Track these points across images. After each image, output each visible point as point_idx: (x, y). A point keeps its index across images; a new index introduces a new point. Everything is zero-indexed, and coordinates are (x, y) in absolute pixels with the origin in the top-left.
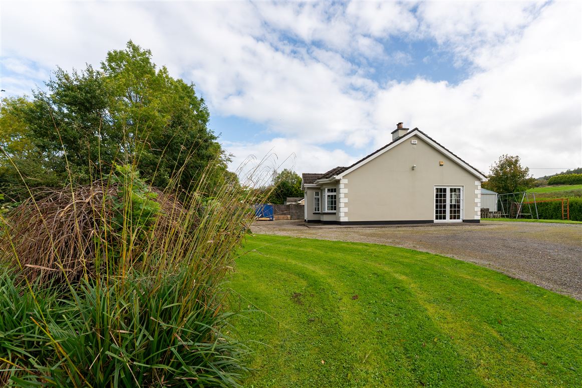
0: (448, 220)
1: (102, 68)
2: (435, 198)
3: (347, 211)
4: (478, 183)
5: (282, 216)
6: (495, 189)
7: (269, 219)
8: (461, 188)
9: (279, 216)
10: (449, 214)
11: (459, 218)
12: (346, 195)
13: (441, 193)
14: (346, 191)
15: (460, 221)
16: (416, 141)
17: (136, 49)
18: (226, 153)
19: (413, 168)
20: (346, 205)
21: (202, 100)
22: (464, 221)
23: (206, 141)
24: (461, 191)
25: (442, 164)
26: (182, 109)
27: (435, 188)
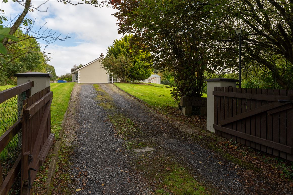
2: (108, 77)
3: (80, 80)
10: (113, 81)
12: (80, 76)
19: (101, 68)
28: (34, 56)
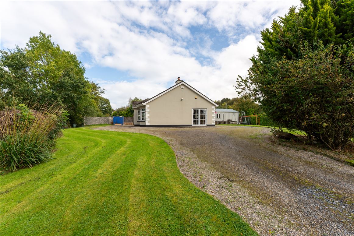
0: (199, 125)
1: (27, 46)
2: (193, 114)
3: (149, 120)
4: (214, 107)
5: (129, 123)
6: (238, 110)
7: (120, 124)
8: (206, 110)
9: (127, 123)
10: (200, 122)
11: (205, 124)
12: (148, 113)
13: (196, 111)
14: (148, 110)
15: (205, 125)
16: (183, 87)
17: (44, 35)
18: (101, 88)
19: (182, 100)
20: (149, 117)
21: (80, 62)
22: (207, 125)
23: (82, 84)
24: (206, 111)
25: (196, 98)
26: (69, 68)
27: (193, 109)
28: (75, 82)
